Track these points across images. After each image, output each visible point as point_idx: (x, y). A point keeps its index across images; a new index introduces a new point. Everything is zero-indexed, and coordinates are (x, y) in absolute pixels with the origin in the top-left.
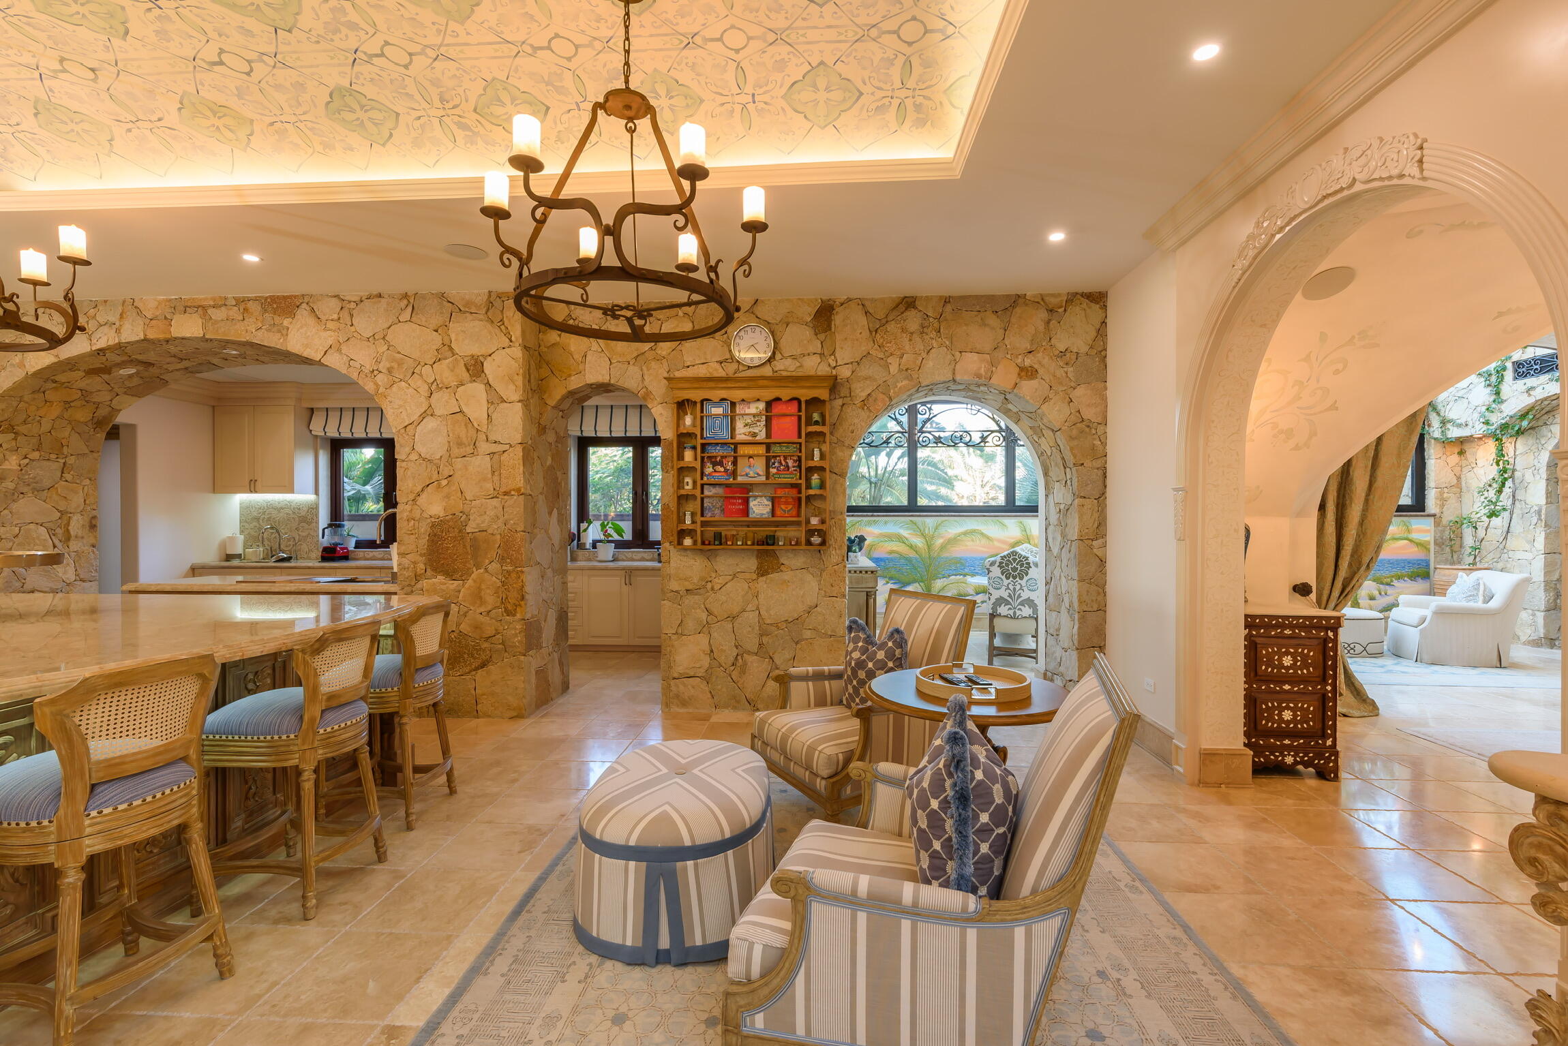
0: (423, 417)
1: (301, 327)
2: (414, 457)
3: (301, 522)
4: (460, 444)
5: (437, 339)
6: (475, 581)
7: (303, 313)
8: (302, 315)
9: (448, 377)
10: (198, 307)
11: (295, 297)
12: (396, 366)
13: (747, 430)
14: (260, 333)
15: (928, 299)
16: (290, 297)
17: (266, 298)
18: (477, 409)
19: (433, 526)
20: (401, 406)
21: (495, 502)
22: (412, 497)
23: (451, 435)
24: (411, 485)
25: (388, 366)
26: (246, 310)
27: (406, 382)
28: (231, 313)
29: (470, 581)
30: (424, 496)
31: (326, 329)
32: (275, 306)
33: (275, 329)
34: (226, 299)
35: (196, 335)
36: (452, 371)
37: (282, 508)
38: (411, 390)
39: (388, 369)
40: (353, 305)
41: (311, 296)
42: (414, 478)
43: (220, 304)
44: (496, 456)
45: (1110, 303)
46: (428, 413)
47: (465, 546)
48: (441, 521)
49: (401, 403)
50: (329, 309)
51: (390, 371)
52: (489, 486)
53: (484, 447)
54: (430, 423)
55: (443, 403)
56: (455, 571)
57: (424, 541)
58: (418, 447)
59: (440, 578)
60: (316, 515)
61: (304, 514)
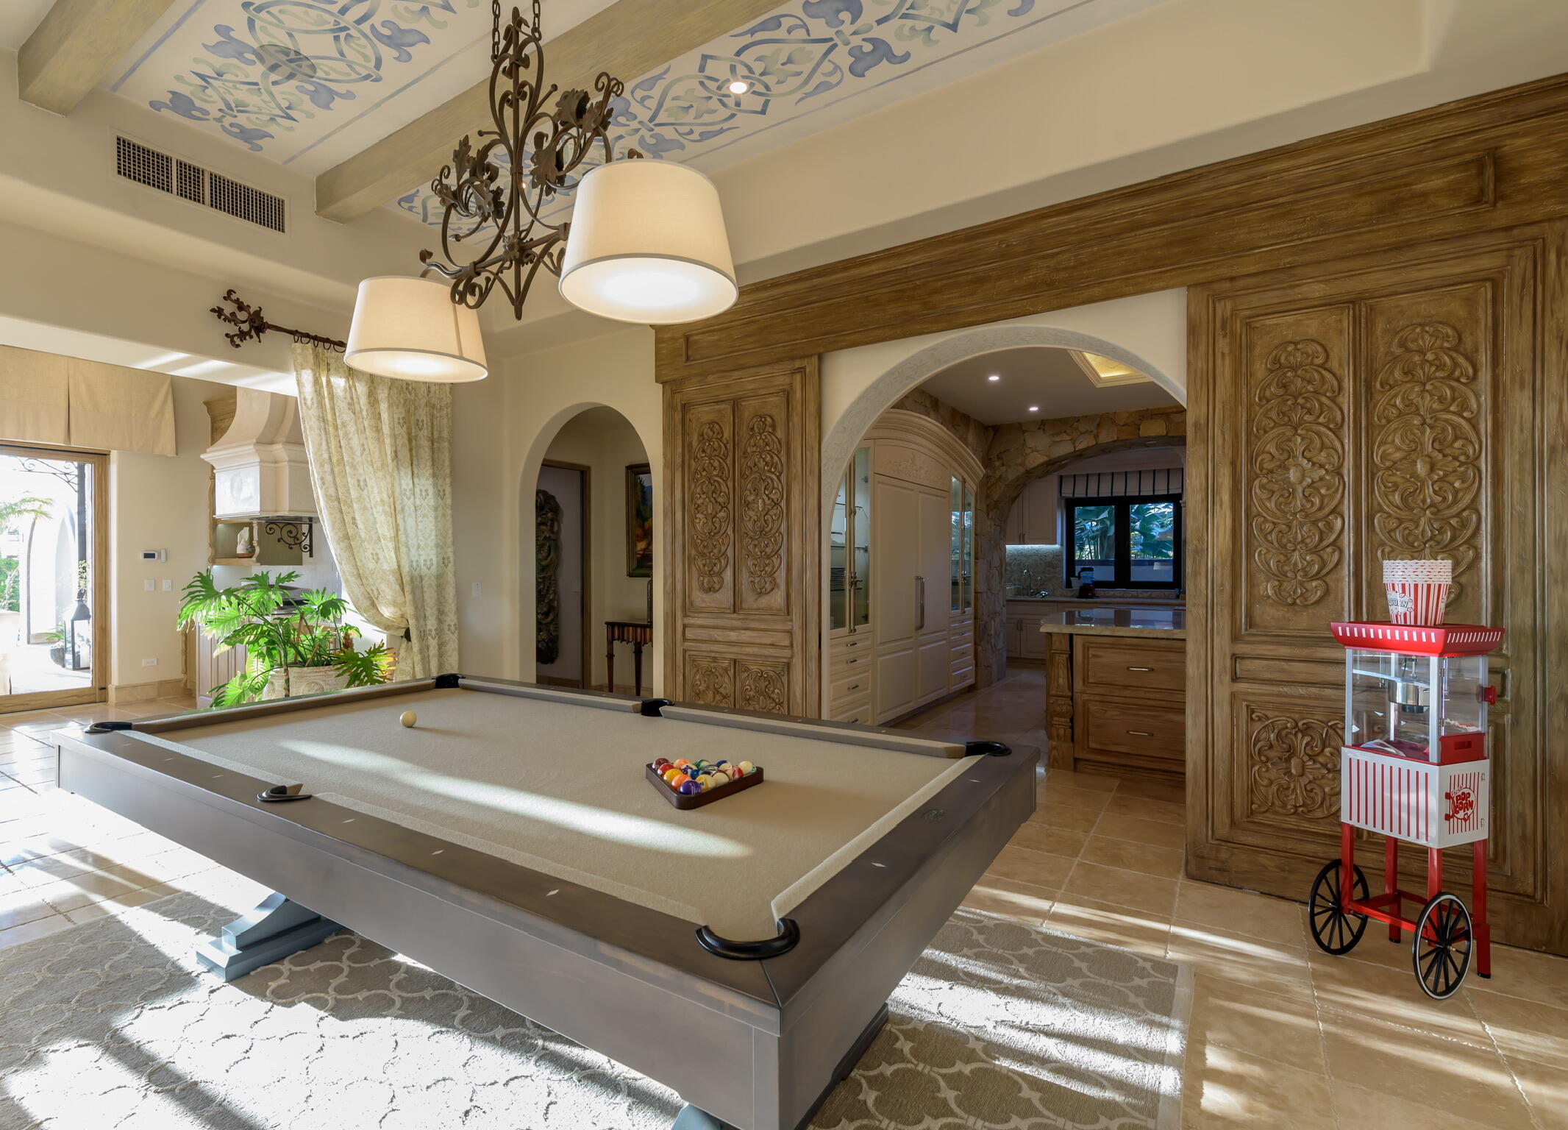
3: (1047, 566)
35: (1160, 434)
60: (1061, 561)
61: (1049, 560)
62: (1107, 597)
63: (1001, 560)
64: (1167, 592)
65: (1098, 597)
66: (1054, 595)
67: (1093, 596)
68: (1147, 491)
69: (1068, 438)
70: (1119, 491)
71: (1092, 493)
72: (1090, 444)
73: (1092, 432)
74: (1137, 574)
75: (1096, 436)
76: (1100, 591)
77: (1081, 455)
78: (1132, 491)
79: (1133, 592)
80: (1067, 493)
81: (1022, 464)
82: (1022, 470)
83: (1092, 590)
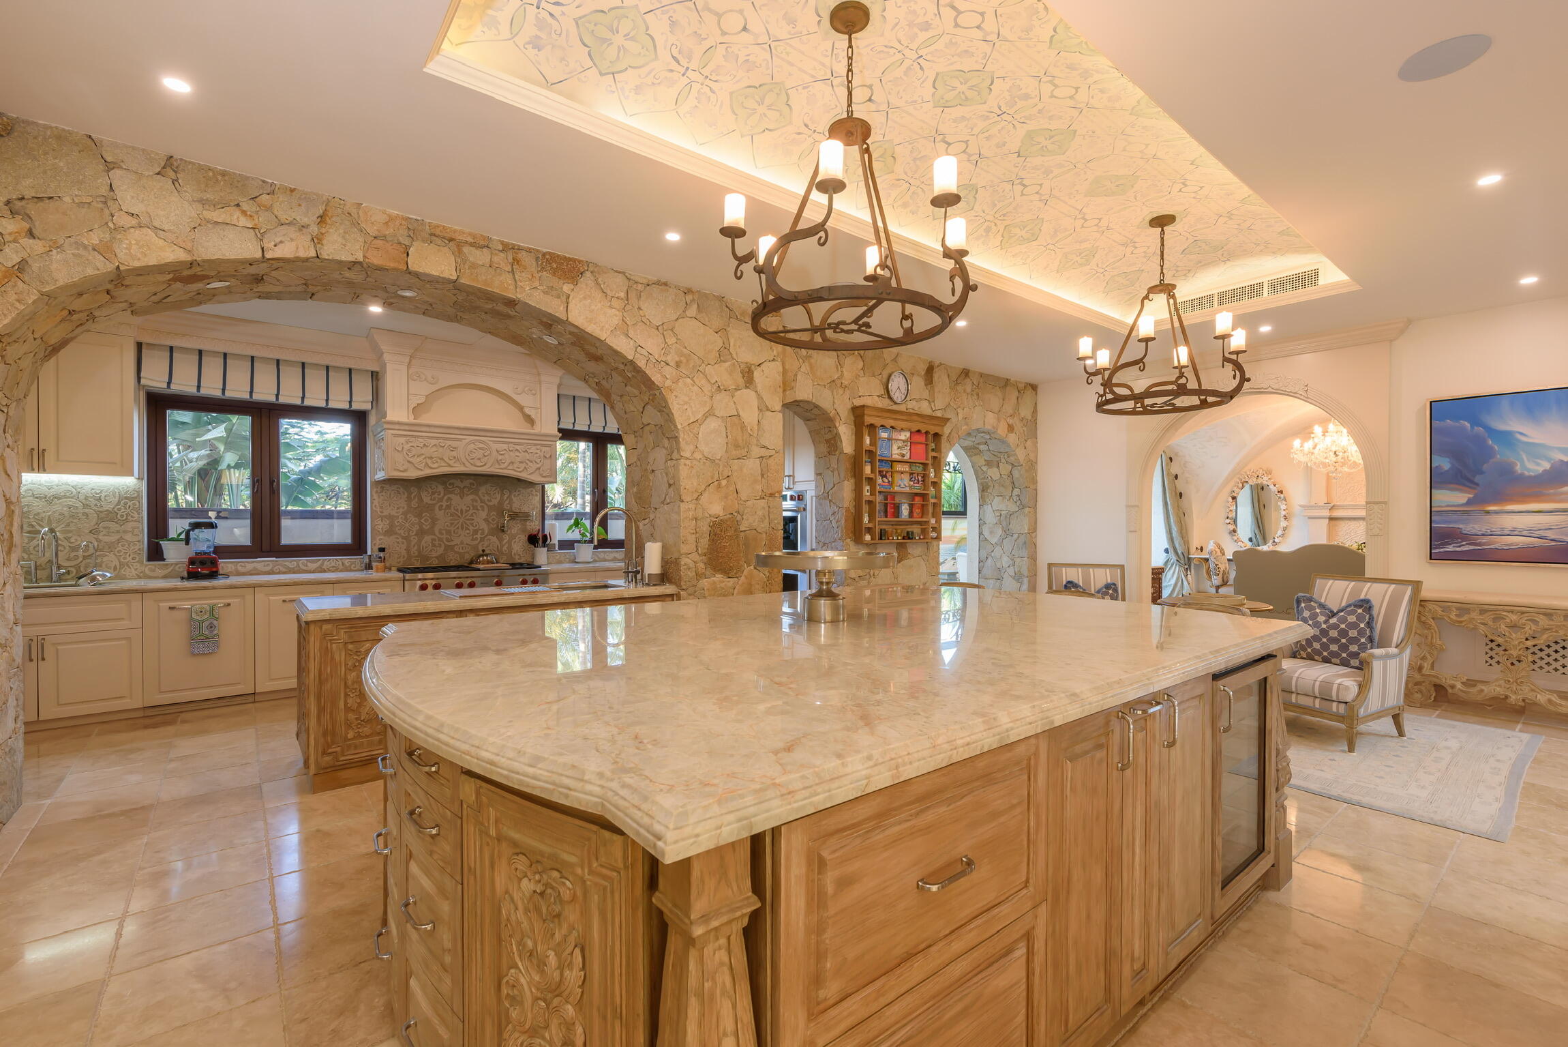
0: (706, 417)
1: (585, 298)
2: (698, 456)
3: (101, 519)
4: (737, 446)
5: (718, 341)
6: (746, 578)
7: (587, 280)
8: (587, 285)
9: (728, 382)
10: (451, 240)
11: (580, 262)
12: (684, 361)
13: (899, 451)
14: (536, 293)
15: (975, 372)
16: (574, 260)
17: (544, 254)
18: (750, 416)
19: (713, 525)
20: (686, 403)
21: (762, 503)
22: (696, 495)
23: (730, 437)
24: (695, 484)
25: (677, 359)
26: (516, 261)
27: (692, 379)
28: (495, 259)
29: (743, 578)
30: (706, 495)
31: (611, 307)
32: (555, 266)
33: (554, 293)
34: (490, 240)
35: (446, 275)
36: (731, 375)
37: (56, 497)
38: (696, 388)
39: (677, 362)
40: (640, 287)
41: (597, 265)
42: (698, 476)
43: (482, 244)
44: (764, 461)
45: (1039, 390)
46: (710, 414)
47: (739, 545)
48: (721, 520)
49: (686, 399)
50: (616, 285)
51: (678, 365)
52: (758, 487)
53: (756, 451)
54: (713, 424)
55: (724, 405)
56: (731, 569)
57: (705, 542)
58: (702, 447)
59: (719, 577)
60: (139, 510)
61: (109, 507)
62: (244, 574)
63: (8, 502)
64: (347, 560)
65: (227, 576)
66: (123, 578)
67: (214, 575)
68: (315, 399)
69: (243, 221)
70: (265, 393)
71: (212, 389)
72: (302, 254)
73: (307, 226)
74: (292, 532)
75: (317, 240)
76: (225, 565)
77: (259, 279)
78: (291, 396)
79: (290, 562)
80: (155, 378)
81: (104, 250)
82: (100, 266)
83: (214, 563)
